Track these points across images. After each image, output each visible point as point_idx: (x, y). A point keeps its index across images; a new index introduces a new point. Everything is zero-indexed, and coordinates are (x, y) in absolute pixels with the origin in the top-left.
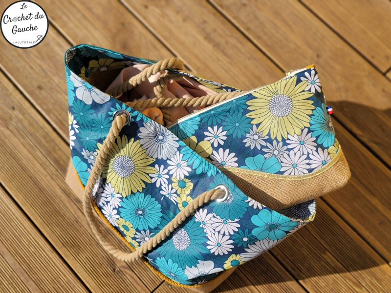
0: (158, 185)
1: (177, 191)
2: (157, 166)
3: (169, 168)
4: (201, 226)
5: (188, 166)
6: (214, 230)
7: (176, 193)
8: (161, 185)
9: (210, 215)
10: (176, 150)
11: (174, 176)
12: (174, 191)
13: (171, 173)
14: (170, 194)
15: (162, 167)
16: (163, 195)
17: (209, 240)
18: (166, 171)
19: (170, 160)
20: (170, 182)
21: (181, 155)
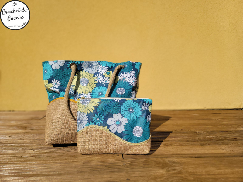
0: (100, 82)
1: (108, 77)
2: (95, 76)
3: (100, 73)
4: (124, 81)
5: (106, 67)
6: (129, 77)
7: (108, 78)
8: (101, 81)
9: (124, 74)
10: (98, 65)
11: (104, 73)
12: (107, 78)
13: (102, 74)
14: (106, 81)
15: (97, 75)
16: (104, 84)
17: (129, 83)
18: (100, 75)
19: (99, 70)
20: (103, 76)
21: (101, 65)
